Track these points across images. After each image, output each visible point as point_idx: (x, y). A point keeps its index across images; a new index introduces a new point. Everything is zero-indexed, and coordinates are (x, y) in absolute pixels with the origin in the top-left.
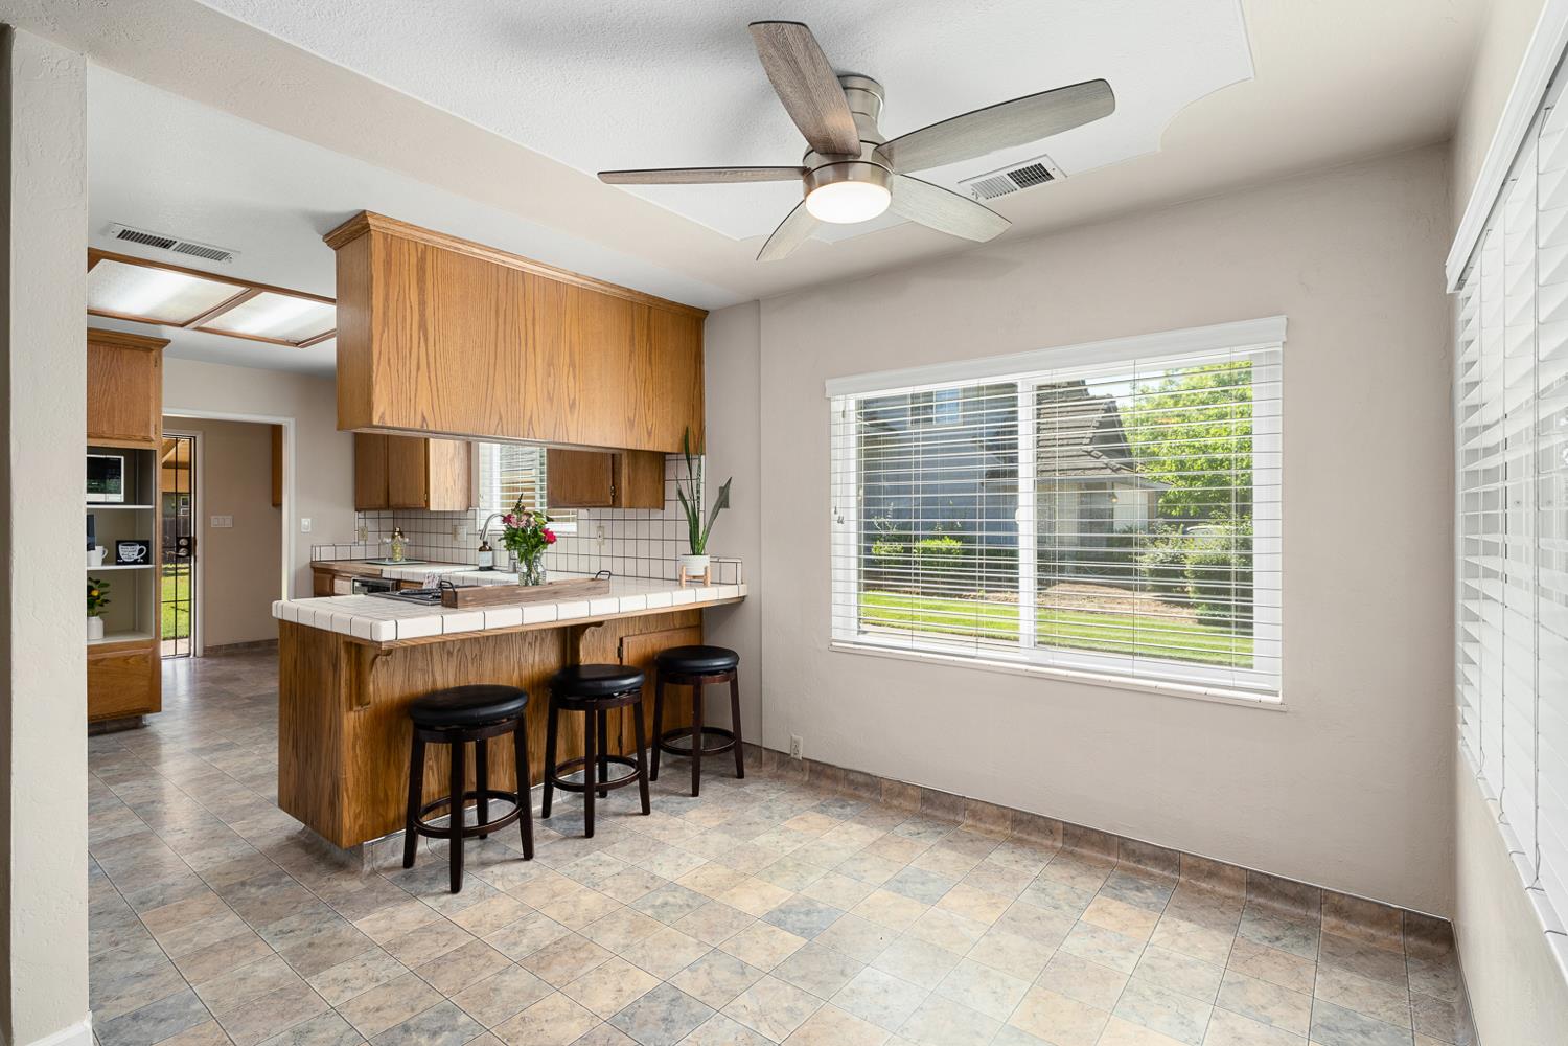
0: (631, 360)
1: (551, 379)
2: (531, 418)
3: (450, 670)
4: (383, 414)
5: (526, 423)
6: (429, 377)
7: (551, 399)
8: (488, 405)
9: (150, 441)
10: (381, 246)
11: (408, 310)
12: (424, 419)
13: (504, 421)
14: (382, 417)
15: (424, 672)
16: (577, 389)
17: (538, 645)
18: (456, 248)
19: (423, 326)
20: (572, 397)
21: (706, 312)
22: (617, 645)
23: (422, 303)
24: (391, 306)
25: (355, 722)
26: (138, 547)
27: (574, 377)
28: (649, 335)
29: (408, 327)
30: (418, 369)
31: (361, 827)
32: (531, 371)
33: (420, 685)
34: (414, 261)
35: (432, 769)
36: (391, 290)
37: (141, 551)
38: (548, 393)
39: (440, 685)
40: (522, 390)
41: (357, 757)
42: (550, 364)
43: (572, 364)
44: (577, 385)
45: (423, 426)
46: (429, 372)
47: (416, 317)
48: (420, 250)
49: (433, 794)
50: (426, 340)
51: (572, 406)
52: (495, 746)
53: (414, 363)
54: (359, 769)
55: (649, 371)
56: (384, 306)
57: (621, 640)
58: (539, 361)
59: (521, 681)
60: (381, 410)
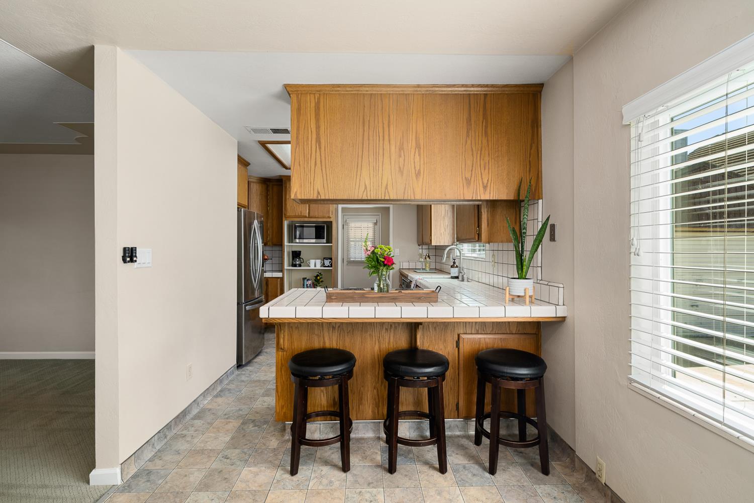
0: (468, 136)
1: (401, 160)
2: (387, 185)
3: (334, 337)
4: (296, 192)
5: (383, 189)
6: (322, 169)
7: (401, 171)
8: (358, 180)
9: (330, 218)
10: (296, 101)
11: (310, 132)
12: (319, 193)
13: (368, 189)
14: (296, 194)
15: (318, 336)
16: (422, 162)
17: (392, 330)
18: (336, 91)
19: (318, 140)
20: (417, 169)
21: (541, 86)
22: (457, 339)
23: (318, 128)
24: (301, 133)
25: (282, 357)
26: (329, 261)
27: (420, 155)
28: (485, 115)
29: (310, 143)
30: (316, 164)
31: (285, 413)
32: (387, 155)
33: (317, 344)
34: (313, 105)
35: (323, 392)
36: (300, 124)
37: (330, 262)
38: (400, 167)
39: (328, 345)
40: (380, 169)
41: (282, 375)
42: (401, 148)
43: (418, 146)
44: (422, 160)
45: (318, 197)
46: (321, 166)
47: (314, 136)
48: (316, 97)
49: (324, 407)
50: (320, 148)
51: (418, 174)
52: (362, 388)
53: (313, 162)
54: (284, 382)
55: (485, 141)
56: (297, 134)
57: (459, 335)
58: (393, 148)
59: (380, 351)
60: (295, 190)
